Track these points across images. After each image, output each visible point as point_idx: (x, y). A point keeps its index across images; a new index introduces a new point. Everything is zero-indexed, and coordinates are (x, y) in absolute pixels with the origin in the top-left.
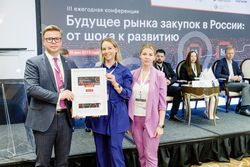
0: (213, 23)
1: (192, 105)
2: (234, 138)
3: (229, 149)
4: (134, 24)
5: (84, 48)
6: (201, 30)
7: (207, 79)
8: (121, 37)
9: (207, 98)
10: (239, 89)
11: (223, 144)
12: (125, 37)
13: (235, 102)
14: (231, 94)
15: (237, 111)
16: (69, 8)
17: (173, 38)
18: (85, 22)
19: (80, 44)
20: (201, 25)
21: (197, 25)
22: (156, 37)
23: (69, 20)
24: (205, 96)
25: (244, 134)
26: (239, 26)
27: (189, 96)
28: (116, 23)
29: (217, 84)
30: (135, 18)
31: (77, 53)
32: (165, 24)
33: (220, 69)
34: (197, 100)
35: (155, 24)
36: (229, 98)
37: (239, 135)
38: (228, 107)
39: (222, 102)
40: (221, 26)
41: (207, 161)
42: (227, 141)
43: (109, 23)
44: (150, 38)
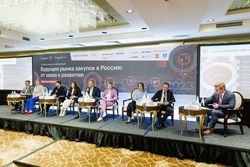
0: (102, 67)
4: (64, 69)
6: (96, 71)
8: (59, 75)
16: (41, 64)
17: (81, 75)
18: (47, 70)
20: (95, 68)
21: (93, 68)
22: (73, 75)
26: (119, 68)
28: (57, 69)
30: (64, 67)
32: (77, 69)
35: (73, 69)
40: (107, 69)
43: (55, 69)
44: (71, 75)
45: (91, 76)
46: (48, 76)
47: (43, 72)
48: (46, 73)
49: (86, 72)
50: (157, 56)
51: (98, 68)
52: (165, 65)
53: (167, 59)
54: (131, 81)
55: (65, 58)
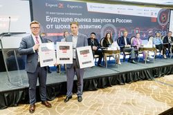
0: (117, 20)
1: (108, 59)
2: (127, 74)
3: (125, 79)
4: (79, 20)
5: (55, 33)
6: (112, 23)
7: (114, 46)
9: (114, 55)
10: (129, 51)
11: (122, 76)
13: (128, 57)
14: (126, 53)
15: (128, 61)
16: (47, 13)
17: (99, 27)
18: (55, 20)
19: (53, 30)
20: (112, 21)
21: (110, 21)
22: (90, 27)
23: (47, 19)
24: (113, 54)
25: (132, 72)
26: (130, 21)
27: (106, 55)
28: (71, 20)
29: (119, 49)
30: (80, 17)
31: (52, 35)
32: (94, 20)
33: (121, 42)
34: (110, 56)
35: (90, 20)
36: (125, 55)
37: (129, 72)
38: (124, 60)
39: (122, 57)
40: (121, 21)
41: (115, 85)
42: (124, 75)
43: (67, 20)
44: (87, 27)
45: (108, 28)
46: (57, 27)
47: (49, 23)
48: (55, 24)
50: (152, 14)
51: (114, 21)
52: (156, 21)
54: (137, 31)
55: (80, 7)
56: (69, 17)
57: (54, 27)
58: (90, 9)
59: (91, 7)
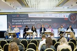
0: (43, 20)
4: (25, 21)
8: (22, 23)
12: (23, 23)
17: (34, 23)
18: (16, 21)
20: (40, 20)
23: (13, 21)
28: (22, 21)
35: (30, 21)
40: (45, 20)
43: (20, 21)
45: (38, 24)
46: (16, 24)
49: (36, 22)
50: (64, 16)
51: (41, 20)
52: (67, 20)
53: (68, 17)
54: (55, 25)
55: (26, 16)
56: (21, 20)
57: (15, 23)
58: (29, 16)
59: (30, 15)
